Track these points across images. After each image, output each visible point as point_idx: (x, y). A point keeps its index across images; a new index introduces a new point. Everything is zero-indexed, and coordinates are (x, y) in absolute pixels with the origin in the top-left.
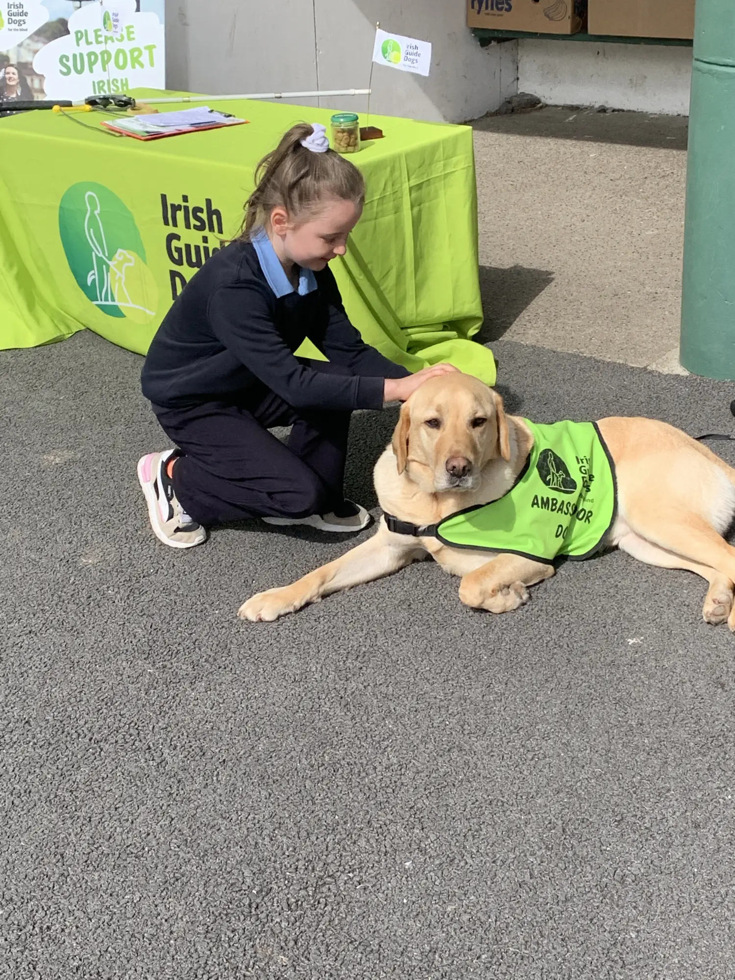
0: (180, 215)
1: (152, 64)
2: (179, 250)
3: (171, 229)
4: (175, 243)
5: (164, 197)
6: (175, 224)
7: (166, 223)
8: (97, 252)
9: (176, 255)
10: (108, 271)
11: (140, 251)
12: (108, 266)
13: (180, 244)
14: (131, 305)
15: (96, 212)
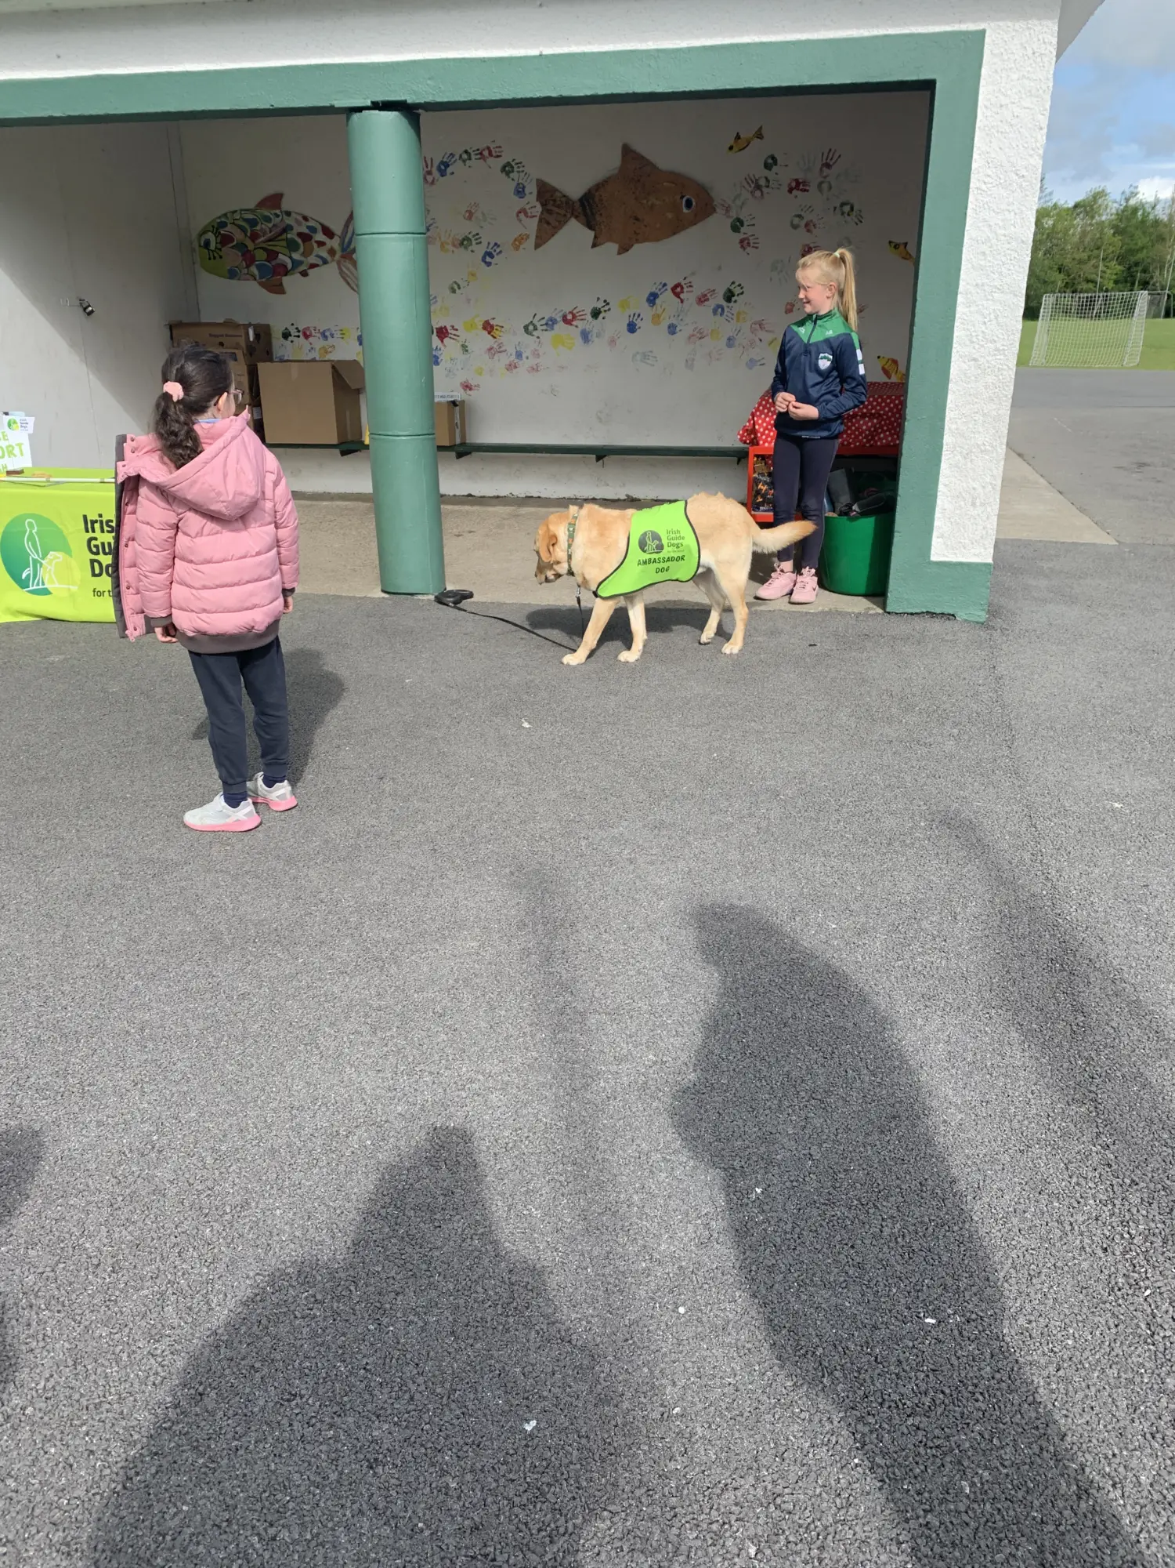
0: (97, 526)
1: (22, 455)
2: (96, 546)
3: (91, 535)
4: (93, 543)
5: (85, 517)
6: (93, 531)
7: (87, 531)
8: (34, 556)
9: (94, 550)
10: (41, 567)
11: (67, 551)
12: (41, 564)
13: (98, 543)
14: (57, 586)
15: (34, 531)
